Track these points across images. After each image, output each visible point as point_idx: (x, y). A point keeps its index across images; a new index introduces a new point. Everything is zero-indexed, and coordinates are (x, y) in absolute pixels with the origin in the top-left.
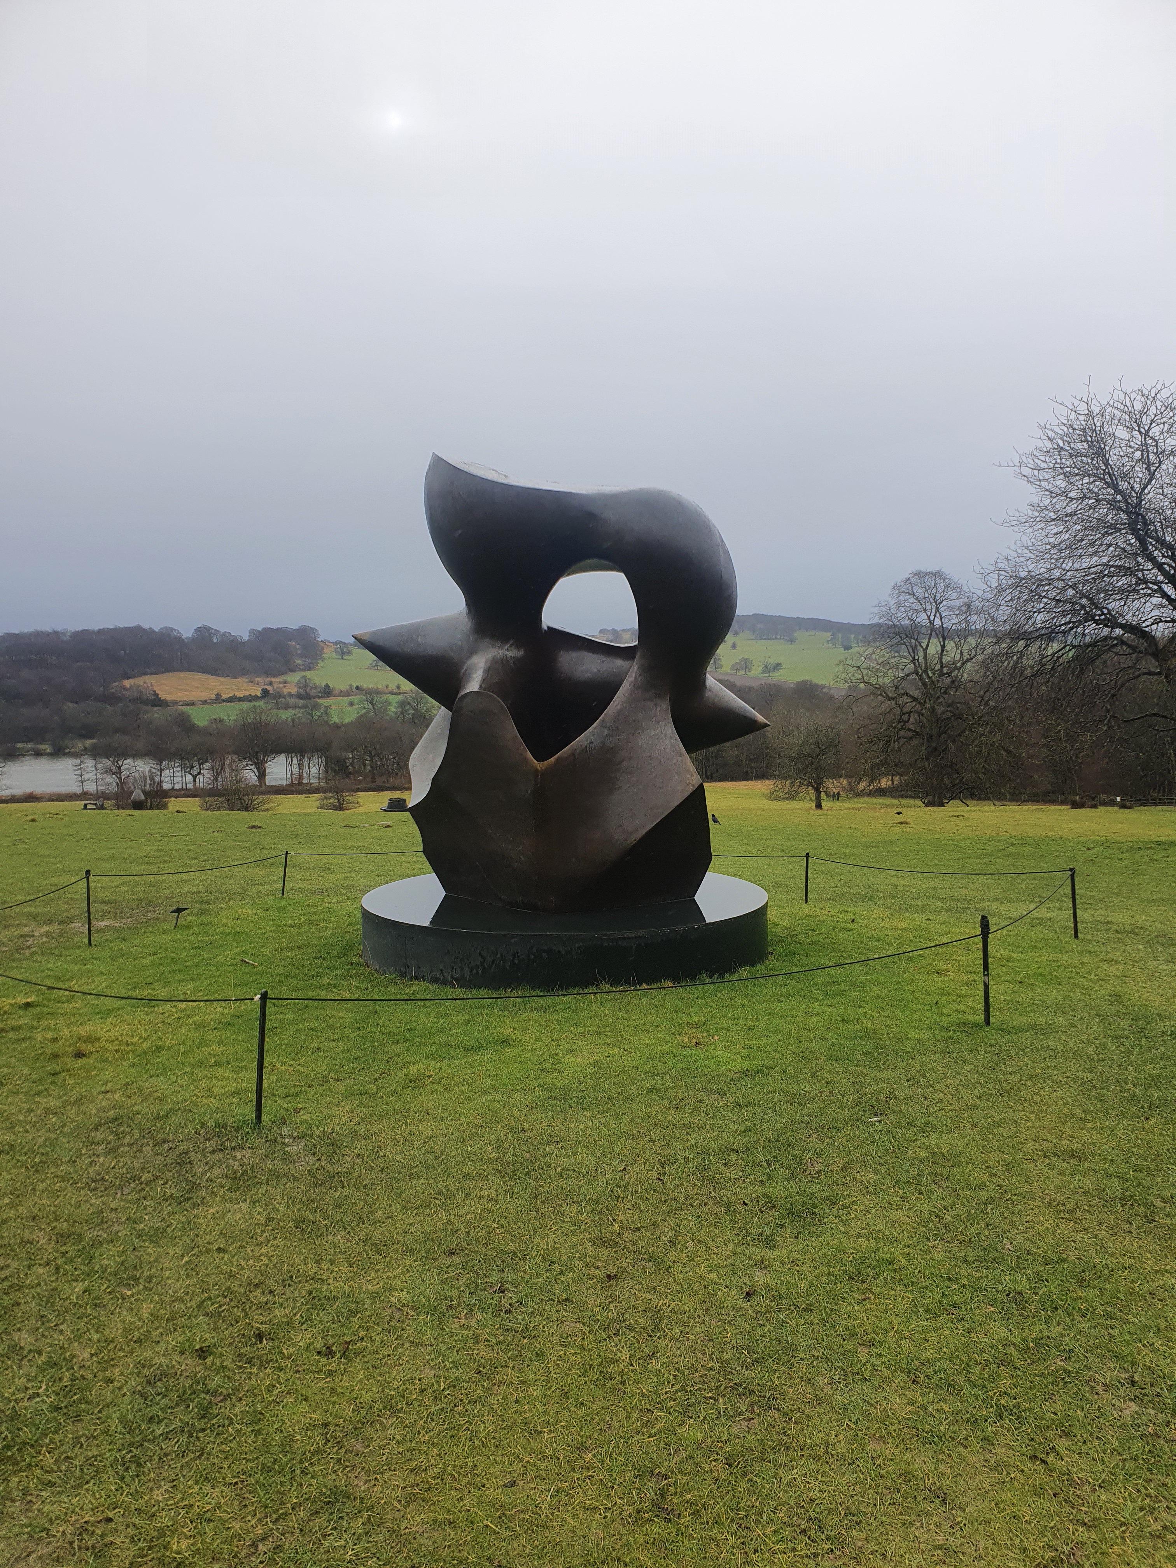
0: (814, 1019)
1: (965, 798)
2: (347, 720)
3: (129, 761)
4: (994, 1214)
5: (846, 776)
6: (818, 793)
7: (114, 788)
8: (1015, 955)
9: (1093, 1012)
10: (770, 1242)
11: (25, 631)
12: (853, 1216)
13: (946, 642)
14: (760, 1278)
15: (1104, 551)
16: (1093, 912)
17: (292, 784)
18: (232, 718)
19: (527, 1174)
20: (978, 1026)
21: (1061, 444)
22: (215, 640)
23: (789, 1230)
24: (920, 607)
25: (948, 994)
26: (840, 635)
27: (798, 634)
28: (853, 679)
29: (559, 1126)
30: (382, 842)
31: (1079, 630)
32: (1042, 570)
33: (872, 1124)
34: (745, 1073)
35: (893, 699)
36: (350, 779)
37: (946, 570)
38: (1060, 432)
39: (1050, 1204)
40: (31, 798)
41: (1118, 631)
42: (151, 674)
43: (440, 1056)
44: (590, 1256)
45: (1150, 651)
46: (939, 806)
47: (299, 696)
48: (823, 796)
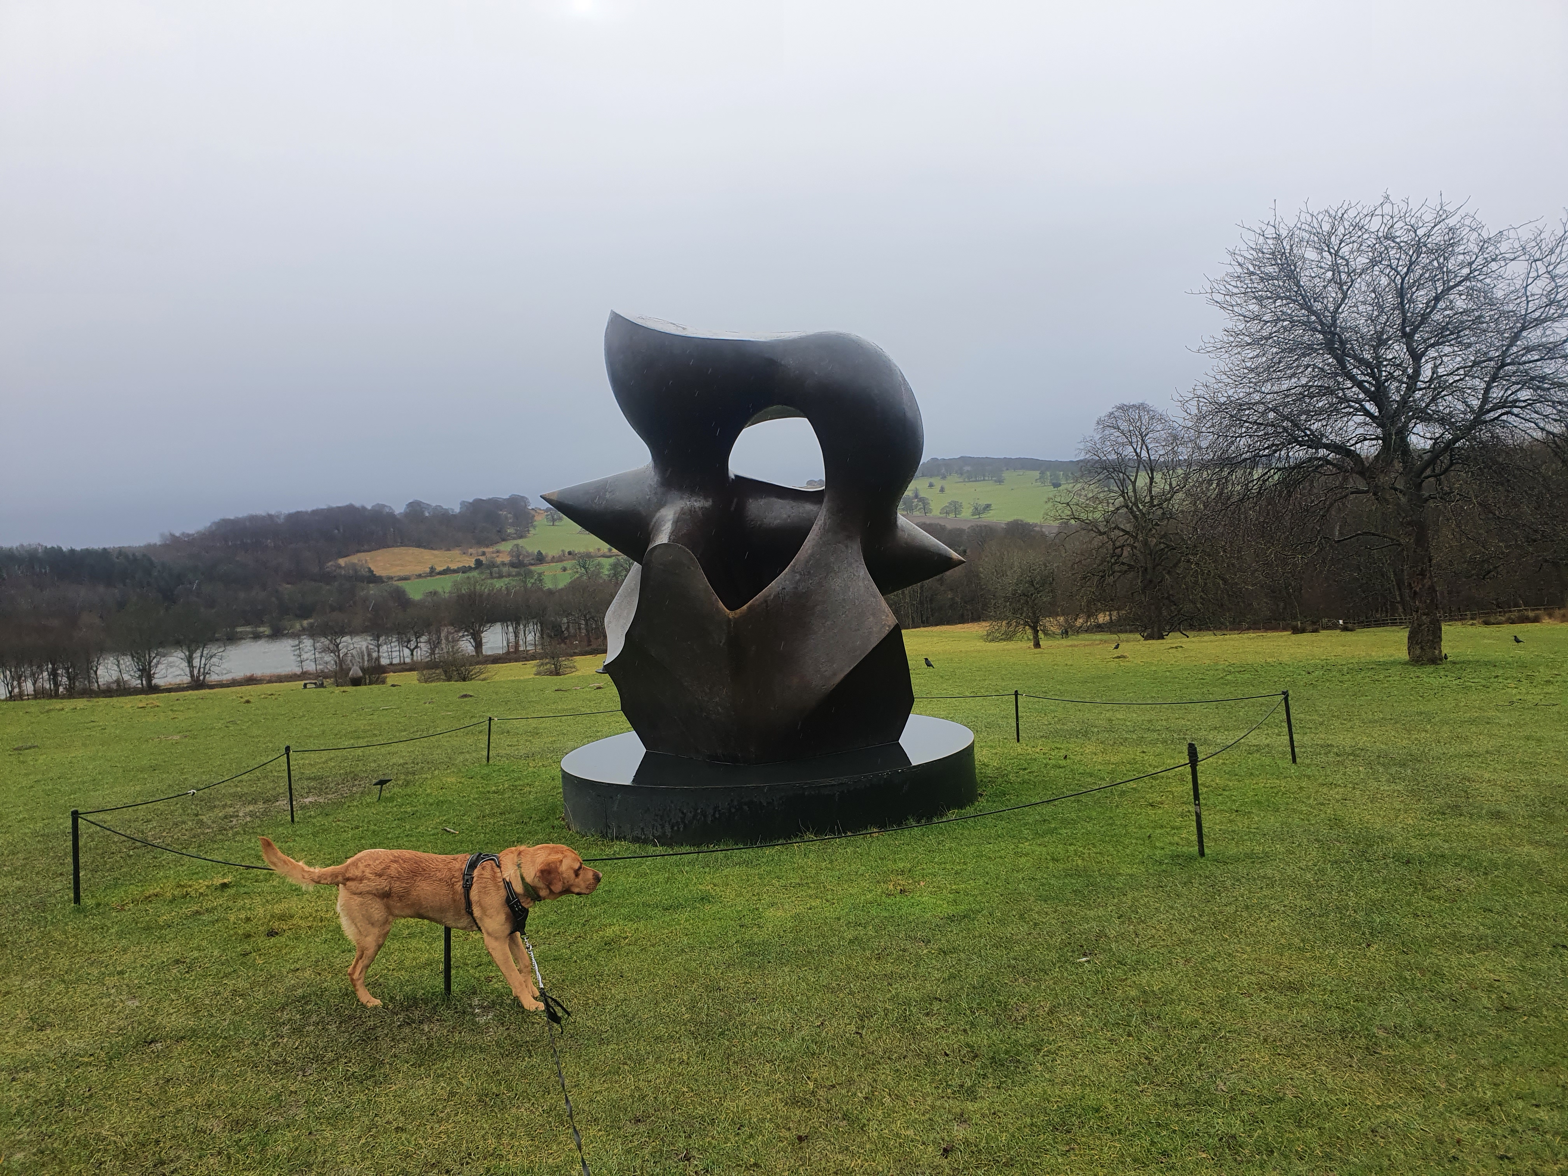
0: (1023, 860)
1: (1185, 630)
2: (561, 585)
3: (347, 639)
4: (1207, 1053)
5: (1063, 615)
6: (1036, 632)
7: (332, 667)
8: (1231, 784)
9: (1312, 838)
10: (971, 1094)
11: (240, 516)
12: (1059, 1062)
13: (1155, 474)
14: (959, 1132)
15: (1302, 372)
16: (1312, 735)
17: (508, 653)
18: (447, 590)
19: (722, 1034)
20: (1190, 858)
21: (1252, 269)
22: (427, 514)
23: (991, 1080)
24: (1126, 440)
25: (1162, 827)
26: (1048, 473)
27: (1006, 475)
28: (1064, 516)
29: (757, 982)
30: (592, 704)
31: (1283, 453)
32: (1241, 395)
33: (1081, 965)
34: (951, 918)
35: (1105, 533)
36: (565, 644)
37: (1150, 403)
38: (1250, 257)
39: (1265, 1040)
40: (251, 681)
41: (1322, 452)
42: (364, 551)
43: (637, 917)
44: (781, 1117)
45: (1356, 469)
46: (1159, 639)
47: (512, 565)
48: (1041, 635)
